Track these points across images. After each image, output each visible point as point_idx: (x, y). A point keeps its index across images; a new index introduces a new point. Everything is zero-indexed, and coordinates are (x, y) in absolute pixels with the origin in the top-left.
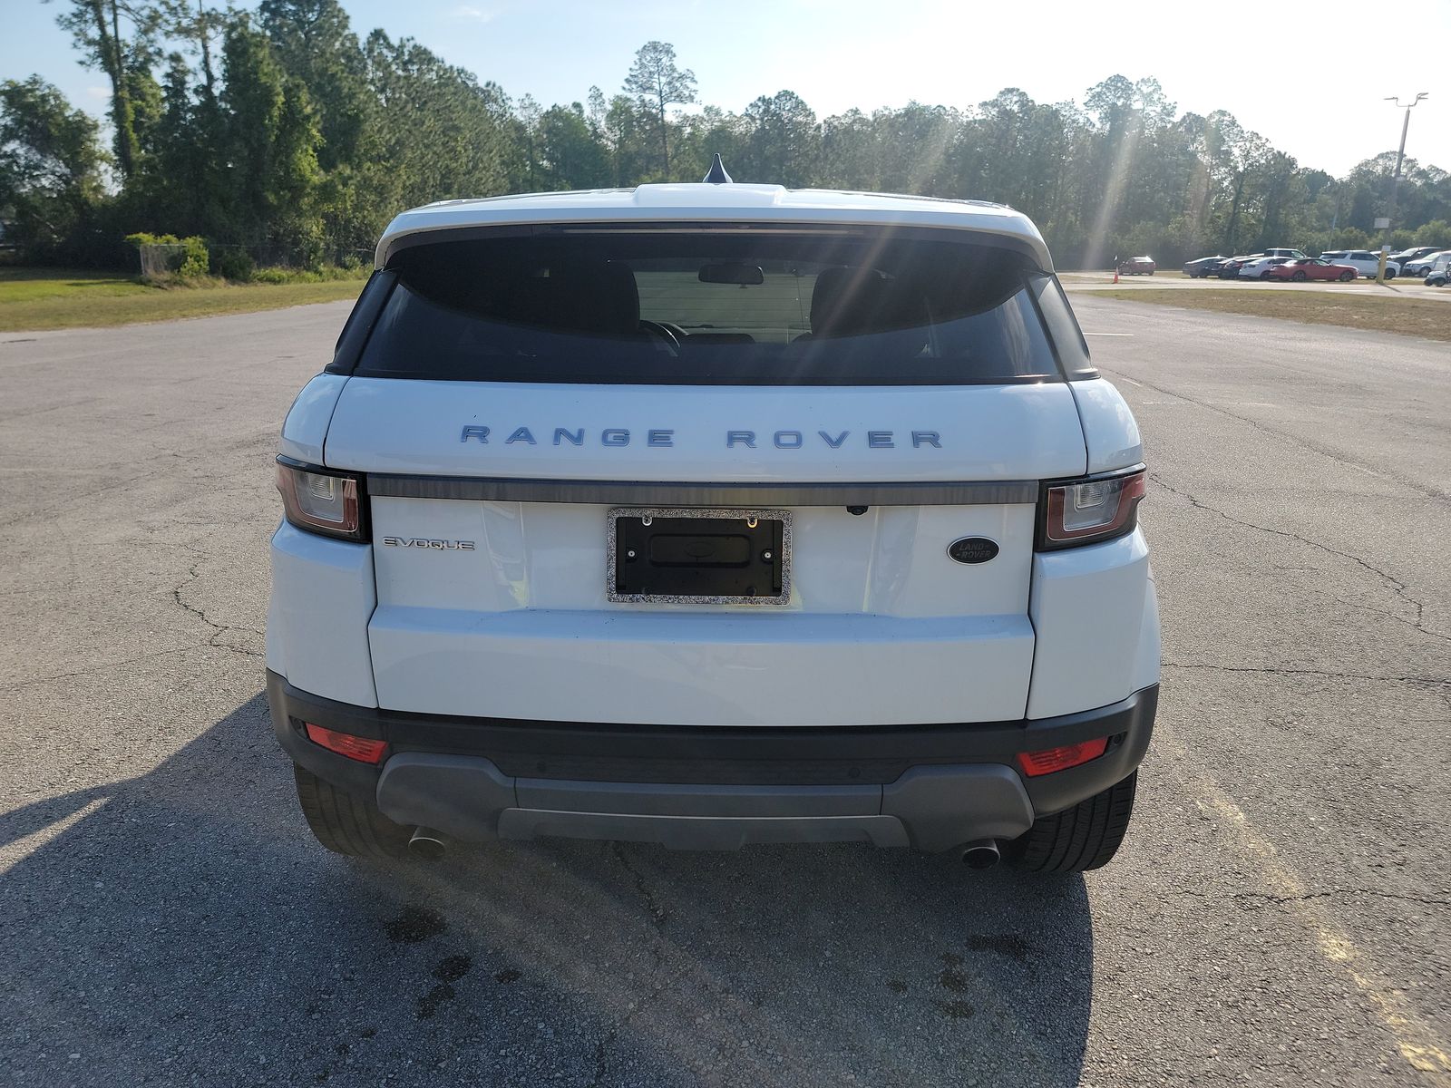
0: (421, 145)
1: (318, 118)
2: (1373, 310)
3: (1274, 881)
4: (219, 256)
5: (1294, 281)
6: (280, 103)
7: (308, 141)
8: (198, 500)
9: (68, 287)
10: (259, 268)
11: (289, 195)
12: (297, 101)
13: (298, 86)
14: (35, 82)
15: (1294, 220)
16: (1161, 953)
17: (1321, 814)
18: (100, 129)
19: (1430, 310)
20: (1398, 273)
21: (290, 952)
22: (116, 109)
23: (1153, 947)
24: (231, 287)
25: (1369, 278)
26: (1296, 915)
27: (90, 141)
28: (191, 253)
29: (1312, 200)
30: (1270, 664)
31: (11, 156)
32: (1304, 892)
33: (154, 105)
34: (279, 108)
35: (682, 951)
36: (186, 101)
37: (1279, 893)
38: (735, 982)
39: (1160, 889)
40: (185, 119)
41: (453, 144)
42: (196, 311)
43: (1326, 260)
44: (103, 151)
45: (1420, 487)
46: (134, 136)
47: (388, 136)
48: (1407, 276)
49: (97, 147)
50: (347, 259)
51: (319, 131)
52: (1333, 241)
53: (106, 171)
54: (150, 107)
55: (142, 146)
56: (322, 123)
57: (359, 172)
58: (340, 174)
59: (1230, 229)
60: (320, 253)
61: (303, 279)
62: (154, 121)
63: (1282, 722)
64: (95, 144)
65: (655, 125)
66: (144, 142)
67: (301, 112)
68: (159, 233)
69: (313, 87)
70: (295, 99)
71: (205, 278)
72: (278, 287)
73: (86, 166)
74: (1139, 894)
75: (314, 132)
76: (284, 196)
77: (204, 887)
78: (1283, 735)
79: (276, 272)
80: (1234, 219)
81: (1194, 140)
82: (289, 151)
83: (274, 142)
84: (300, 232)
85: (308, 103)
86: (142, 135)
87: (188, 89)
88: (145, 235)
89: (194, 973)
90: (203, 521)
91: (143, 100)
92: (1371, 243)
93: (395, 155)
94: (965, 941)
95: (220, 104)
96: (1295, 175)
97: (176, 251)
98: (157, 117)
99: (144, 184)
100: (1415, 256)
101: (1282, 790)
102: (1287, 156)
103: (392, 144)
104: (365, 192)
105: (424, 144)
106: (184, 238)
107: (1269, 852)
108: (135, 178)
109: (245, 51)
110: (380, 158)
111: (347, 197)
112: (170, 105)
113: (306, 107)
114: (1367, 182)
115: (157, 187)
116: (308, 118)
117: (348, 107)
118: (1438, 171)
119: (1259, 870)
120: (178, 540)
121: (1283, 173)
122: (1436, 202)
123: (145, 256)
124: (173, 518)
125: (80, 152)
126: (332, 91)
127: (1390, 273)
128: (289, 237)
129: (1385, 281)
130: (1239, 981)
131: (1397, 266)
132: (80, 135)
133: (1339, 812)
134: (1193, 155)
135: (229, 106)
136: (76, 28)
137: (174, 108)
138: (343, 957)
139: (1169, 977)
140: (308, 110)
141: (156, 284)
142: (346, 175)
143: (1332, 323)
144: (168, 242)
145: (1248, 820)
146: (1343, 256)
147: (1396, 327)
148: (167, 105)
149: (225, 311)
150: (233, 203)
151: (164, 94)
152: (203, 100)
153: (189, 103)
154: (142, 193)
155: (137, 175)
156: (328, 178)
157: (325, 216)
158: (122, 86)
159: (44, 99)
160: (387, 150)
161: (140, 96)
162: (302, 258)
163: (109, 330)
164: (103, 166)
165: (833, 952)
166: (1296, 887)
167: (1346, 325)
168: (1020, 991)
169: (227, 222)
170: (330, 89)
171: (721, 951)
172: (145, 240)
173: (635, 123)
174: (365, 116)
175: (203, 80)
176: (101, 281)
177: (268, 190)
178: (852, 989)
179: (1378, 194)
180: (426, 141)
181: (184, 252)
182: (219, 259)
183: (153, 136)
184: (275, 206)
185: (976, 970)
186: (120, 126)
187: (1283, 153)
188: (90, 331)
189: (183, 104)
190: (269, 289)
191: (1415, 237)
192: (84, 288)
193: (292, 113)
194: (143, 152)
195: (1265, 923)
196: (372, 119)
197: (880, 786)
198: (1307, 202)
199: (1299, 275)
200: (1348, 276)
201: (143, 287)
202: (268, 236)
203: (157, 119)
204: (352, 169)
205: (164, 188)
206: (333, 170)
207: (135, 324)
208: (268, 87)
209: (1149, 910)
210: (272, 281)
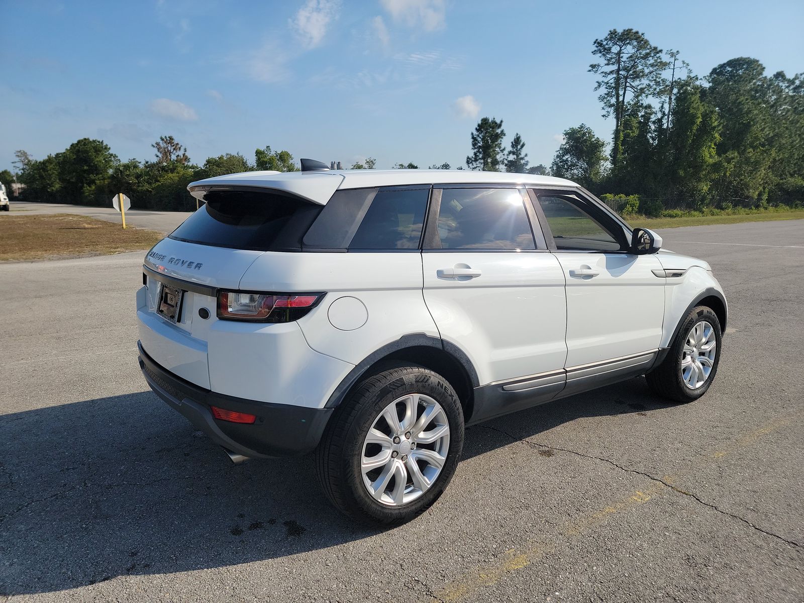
1: (721, 127)
6: (698, 122)
7: (711, 141)
9: (569, 220)
10: (666, 209)
11: (693, 170)
12: (710, 120)
13: (711, 112)
14: (582, 127)
18: (606, 146)
22: (615, 135)
27: (599, 151)
28: (630, 203)
31: (565, 161)
33: (636, 131)
34: (697, 125)
36: (648, 128)
44: (605, 156)
46: (621, 147)
47: (768, 133)
49: (602, 155)
50: (724, 204)
51: (720, 135)
54: (631, 132)
55: (624, 152)
56: (722, 130)
57: (743, 154)
58: (727, 156)
61: (690, 215)
62: (633, 139)
64: (601, 153)
67: (710, 125)
68: (616, 194)
70: (708, 119)
72: (675, 219)
73: (596, 163)
75: (717, 135)
76: (689, 171)
79: (676, 212)
82: (699, 147)
83: (691, 143)
84: (696, 190)
85: (716, 120)
86: (625, 147)
87: (651, 122)
88: (609, 195)
93: (771, 142)
97: (623, 202)
98: (634, 137)
103: (770, 136)
104: (744, 165)
106: (629, 196)
109: (685, 98)
110: (759, 145)
111: (728, 170)
112: (640, 130)
113: (714, 122)
116: (714, 128)
117: (744, 119)
125: (594, 157)
128: (688, 193)
136: (605, 100)
137: (642, 132)
140: (716, 124)
142: (731, 157)
144: (620, 198)
150: (660, 177)
153: (650, 128)
156: (720, 159)
157: (712, 180)
158: (620, 124)
159: (584, 134)
160: (765, 140)
164: (603, 163)
169: (654, 186)
172: (608, 197)
174: (754, 122)
175: (659, 115)
177: (681, 169)
181: (627, 202)
182: (645, 205)
184: (683, 177)
186: (616, 143)
193: (705, 127)
202: (676, 193)
204: (738, 153)
206: (723, 155)
208: (694, 115)
210: (671, 216)
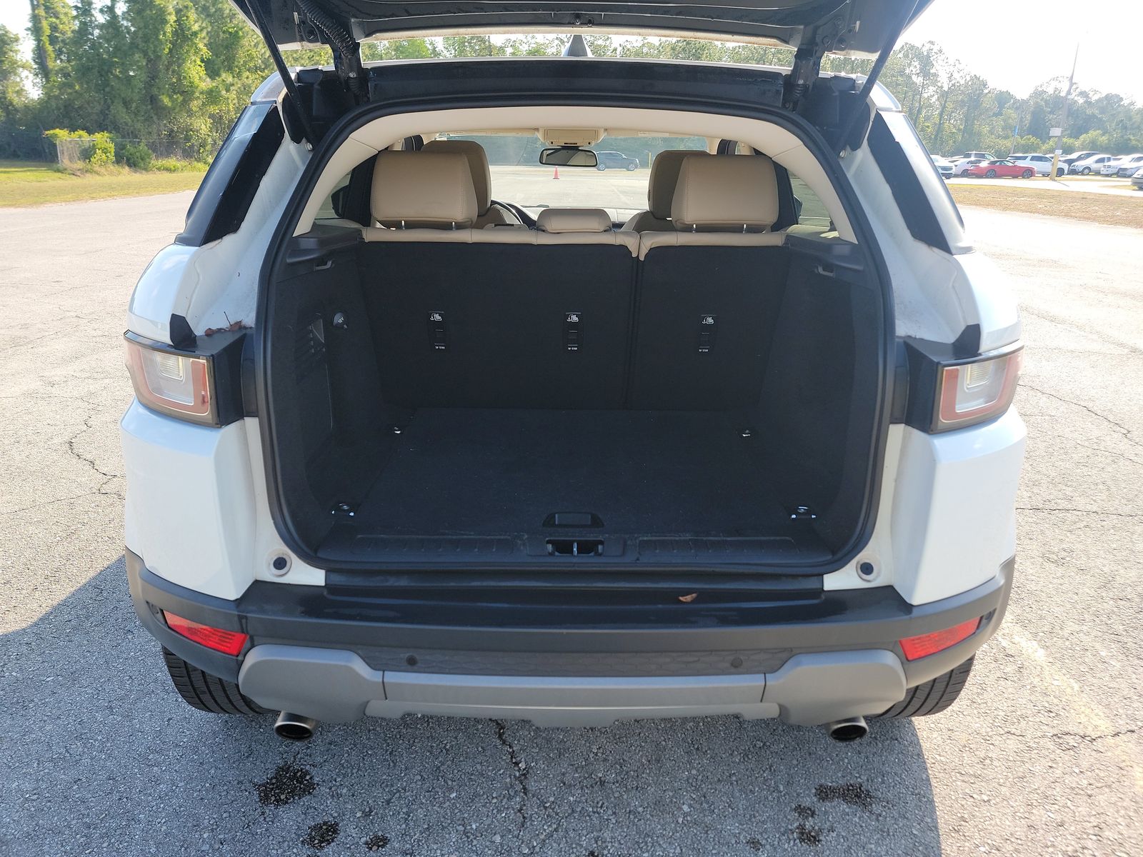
0: (290, 59)
1: (204, 34)
2: (1052, 200)
3: (1083, 719)
4: (122, 150)
5: (987, 177)
6: (172, 21)
7: (196, 53)
8: (95, 357)
10: (157, 158)
11: (181, 98)
12: (187, 20)
13: (186, 7)
15: (986, 129)
16: (997, 800)
17: (1109, 649)
18: (21, 42)
19: (1096, 200)
20: (1066, 172)
21: (159, 820)
22: (34, 25)
23: (989, 793)
24: (134, 174)
25: (1044, 175)
26: (1109, 754)
27: (11, 51)
28: (99, 146)
29: (1000, 114)
30: (1034, 504)
32: (1112, 730)
33: (67, 22)
34: (171, 25)
35: (546, 808)
36: (93, 19)
37: (1090, 731)
38: (600, 843)
39: (984, 730)
40: (92, 35)
41: (317, 58)
42: (103, 194)
43: (1012, 161)
44: (24, 61)
45: (1122, 345)
46: (50, 48)
47: (263, 51)
48: (1073, 174)
49: (18, 57)
51: (206, 45)
52: (1015, 146)
53: (27, 77)
54: (62, 24)
55: (58, 56)
56: (207, 39)
57: (240, 80)
58: (224, 81)
59: (936, 136)
60: (208, 147)
62: (66, 36)
63: (1056, 558)
64: (16, 55)
65: (483, 45)
66: (59, 53)
67: (190, 28)
68: (73, 129)
69: (200, 9)
70: (185, 18)
71: (112, 167)
72: (174, 175)
73: (10, 73)
74: (965, 736)
75: (201, 46)
76: (176, 100)
77: (77, 747)
78: (1060, 571)
79: (172, 162)
80: (939, 128)
81: (910, 65)
82: (181, 61)
83: (168, 54)
84: (191, 130)
85: (196, 22)
86: (57, 48)
87: (95, 9)
88: (60, 131)
89: (62, 846)
90: (99, 376)
91: (57, 18)
92: (1044, 148)
93: (269, 65)
94: (814, 791)
95: (122, 22)
96: (987, 94)
97: (87, 145)
98: (69, 33)
99: (60, 90)
100: (1079, 158)
101: (1071, 626)
102: (981, 79)
103: (266, 57)
104: (245, 97)
105: (293, 58)
106: (93, 134)
107: (1073, 688)
108: (51, 83)
110: (256, 68)
111: (230, 101)
112: (81, 22)
113: (194, 24)
114: (1041, 100)
115: (70, 91)
116: (195, 34)
117: (229, 25)
118: (1096, 92)
119: (1067, 708)
120: (75, 394)
121: (978, 92)
122: (1094, 116)
123: (61, 149)
124: (72, 373)
125: (3, 61)
126: (215, 12)
127: (1060, 172)
128: (182, 133)
129: (1057, 178)
130: (1073, 828)
131: (1066, 167)
132: (3, 46)
133: (1124, 645)
134: (909, 77)
135: (130, 24)
137: (84, 24)
138: (212, 825)
139: (1009, 826)
140: (196, 27)
141: (71, 172)
142: (227, 82)
143: (1023, 211)
144: (80, 137)
145: (1048, 656)
146: (1025, 158)
147: (1073, 214)
148: (77, 22)
149: (127, 194)
150: (134, 105)
151: (75, 13)
152: (108, 18)
153: (96, 21)
154: (58, 96)
155: (54, 81)
156: (214, 84)
157: (211, 116)
158: (38, 5)
160: (262, 62)
161: (54, 14)
162: (194, 152)
163: (29, 210)
164: (24, 73)
165: (690, 806)
166: (1105, 726)
167: (1034, 213)
168: (873, 846)
169: (129, 120)
170: (214, 10)
171: (583, 808)
172: (60, 135)
173: (466, 44)
174: (243, 33)
176: (25, 169)
177: (163, 94)
178: (714, 849)
179: (1049, 110)
180: (295, 55)
181: (94, 145)
182: (124, 151)
183: (67, 49)
184: (169, 107)
185: (828, 824)
186: (38, 40)
187: (978, 76)
188: (12, 210)
189: (91, 21)
190: (166, 176)
191: (1077, 143)
192: (11, 175)
193: (182, 30)
194: (58, 61)
195: (1085, 764)
196: (249, 36)
197: (763, 675)
198: (996, 115)
199: (993, 172)
200: (1028, 173)
201: (59, 175)
202: (164, 132)
203: (69, 34)
204: (234, 77)
205: (76, 92)
206: (217, 78)
207: (50, 205)
208: (161, 8)
209: (977, 753)
210: (168, 170)
